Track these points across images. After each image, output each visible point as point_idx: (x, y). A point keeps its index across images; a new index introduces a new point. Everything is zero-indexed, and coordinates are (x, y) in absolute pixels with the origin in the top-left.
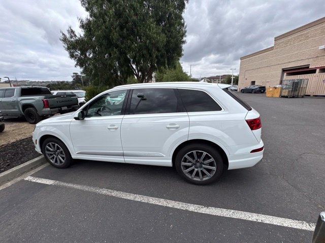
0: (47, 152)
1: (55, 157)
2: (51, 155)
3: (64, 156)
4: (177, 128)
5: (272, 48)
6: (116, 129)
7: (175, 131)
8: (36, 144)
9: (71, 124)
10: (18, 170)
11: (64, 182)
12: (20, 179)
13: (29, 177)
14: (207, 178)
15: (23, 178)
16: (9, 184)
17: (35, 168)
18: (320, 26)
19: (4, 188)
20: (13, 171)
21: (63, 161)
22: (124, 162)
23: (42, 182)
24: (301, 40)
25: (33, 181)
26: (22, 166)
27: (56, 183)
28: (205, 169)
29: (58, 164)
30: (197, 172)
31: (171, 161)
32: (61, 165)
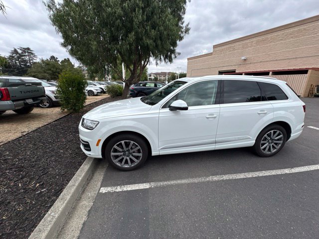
0: (112, 154)
1: (125, 158)
2: (117, 157)
3: (141, 155)
4: (265, 113)
5: (210, 54)
6: (215, 117)
7: (264, 116)
8: (97, 145)
9: (160, 116)
10: (80, 185)
11: (161, 181)
12: (91, 194)
13: (102, 188)
14: (275, 150)
15: (97, 192)
16: (86, 204)
17: (92, 178)
18: (242, 42)
19: (88, 209)
20: (78, 186)
21: (137, 161)
22: (213, 149)
23: (133, 189)
24: (230, 51)
25: (117, 191)
26: (80, 178)
27: (153, 185)
28: (275, 143)
29: (128, 166)
30: (270, 147)
31: (254, 141)
32: (133, 165)
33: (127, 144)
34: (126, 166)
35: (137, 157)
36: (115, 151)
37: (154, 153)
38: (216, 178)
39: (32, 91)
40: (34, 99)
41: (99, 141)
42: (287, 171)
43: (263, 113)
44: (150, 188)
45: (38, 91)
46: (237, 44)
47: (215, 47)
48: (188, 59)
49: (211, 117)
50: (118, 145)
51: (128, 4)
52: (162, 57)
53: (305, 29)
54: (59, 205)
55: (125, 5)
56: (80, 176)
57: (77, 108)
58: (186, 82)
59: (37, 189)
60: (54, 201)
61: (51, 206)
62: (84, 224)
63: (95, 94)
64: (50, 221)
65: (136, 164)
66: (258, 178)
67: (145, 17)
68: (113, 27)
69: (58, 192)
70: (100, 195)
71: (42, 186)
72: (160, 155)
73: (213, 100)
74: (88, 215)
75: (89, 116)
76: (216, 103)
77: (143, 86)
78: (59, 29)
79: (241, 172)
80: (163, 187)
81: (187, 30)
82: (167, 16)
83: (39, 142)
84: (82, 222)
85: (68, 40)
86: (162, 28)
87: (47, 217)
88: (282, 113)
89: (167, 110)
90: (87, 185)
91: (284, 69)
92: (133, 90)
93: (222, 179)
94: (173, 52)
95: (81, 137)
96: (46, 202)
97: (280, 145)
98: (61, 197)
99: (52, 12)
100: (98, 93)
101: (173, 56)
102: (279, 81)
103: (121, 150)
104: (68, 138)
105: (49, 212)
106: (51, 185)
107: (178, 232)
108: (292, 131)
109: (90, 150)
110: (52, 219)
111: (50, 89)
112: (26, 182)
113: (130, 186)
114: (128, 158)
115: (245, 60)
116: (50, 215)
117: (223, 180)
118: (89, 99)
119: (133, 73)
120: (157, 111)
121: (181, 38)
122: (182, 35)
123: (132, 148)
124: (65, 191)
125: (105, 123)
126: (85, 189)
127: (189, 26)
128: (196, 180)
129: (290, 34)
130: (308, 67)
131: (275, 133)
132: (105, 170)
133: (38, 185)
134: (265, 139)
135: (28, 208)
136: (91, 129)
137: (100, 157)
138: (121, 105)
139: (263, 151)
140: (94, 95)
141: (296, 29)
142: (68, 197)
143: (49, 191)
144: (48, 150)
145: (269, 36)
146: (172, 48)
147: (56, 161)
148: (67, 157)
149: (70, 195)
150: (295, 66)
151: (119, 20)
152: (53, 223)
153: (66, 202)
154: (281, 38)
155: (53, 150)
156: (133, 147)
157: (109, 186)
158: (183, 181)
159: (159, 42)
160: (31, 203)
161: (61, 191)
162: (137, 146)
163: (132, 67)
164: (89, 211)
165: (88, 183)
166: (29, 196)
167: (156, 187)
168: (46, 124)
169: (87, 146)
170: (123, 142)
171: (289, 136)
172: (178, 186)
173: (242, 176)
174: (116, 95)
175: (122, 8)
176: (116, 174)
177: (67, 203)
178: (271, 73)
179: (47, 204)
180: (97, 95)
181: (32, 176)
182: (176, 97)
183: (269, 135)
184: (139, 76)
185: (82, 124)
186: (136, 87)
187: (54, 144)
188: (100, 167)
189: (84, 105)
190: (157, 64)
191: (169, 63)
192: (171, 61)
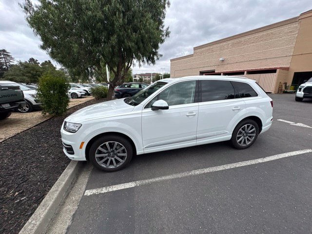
0: (97, 155)
1: (110, 159)
2: (101, 158)
3: (125, 154)
4: (239, 110)
5: (191, 56)
6: (194, 115)
7: (238, 112)
8: (81, 147)
9: (143, 115)
10: (63, 189)
11: (146, 179)
12: (75, 197)
13: (87, 191)
14: (250, 143)
15: (81, 196)
16: (71, 208)
17: (76, 182)
18: (219, 45)
19: (72, 214)
20: (61, 191)
21: (122, 161)
22: (195, 145)
23: (119, 189)
24: (209, 53)
25: (103, 192)
26: (64, 183)
27: (138, 183)
28: (249, 136)
29: (113, 167)
30: (245, 139)
31: (231, 135)
32: (118, 166)
33: (111, 145)
34: (111, 167)
35: (122, 158)
36: (100, 152)
37: (139, 152)
38: (197, 172)
39: (8, 96)
40: (12, 103)
41: (83, 143)
42: (260, 161)
43: (237, 109)
44: (135, 186)
45: (16, 95)
46: (215, 46)
47: (195, 49)
48: (171, 60)
49: (191, 115)
50: (102, 147)
51: (108, 8)
52: (145, 59)
53: (272, 33)
54: (41, 212)
55: (106, 8)
56: (63, 181)
57: (59, 112)
58: (166, 83)
59: (16, 198)
60: (35, 209)
61: (31, 214)
62: (68, 229)
63: (79, 96)
64: (31, 230)
65: (121, 164)
66: (235, 169)
67: (126, 21)
68: (95, 29)
69: (40, 199)
70: (85, 198)
71: (21, 194)
72: (144, 154)
73: (192, 98)
74: (73, 220)
75: (71, 119)
76: (195, 101)
77: (128, 87)
78: (38, 31)
79: (220, 165)
80: (149, 185)
81: (167, 34)
82: (147, 20)
83: (18, 148)
84: (66, 227)
85: (47, 43)
86: (143, 31)
87: (28, 226)
88: (254, 108)
89: (150, 110)
90: (71, 189)
91: (256, 68)
92: (118, 92)
93: (203, 172)
94: (155, 54)
95: (64, 141)
96: (26, 210)
97: (253, 138)
98: (42, 203)
99: (29, 14)
100: (82, 95)
101: (155, 58)
102: (250, 80)
103: (105, 151)
104: (50, 142)
105: (30, 221)
106: (31, 192)
107: (162, 226)
108: (263, 124)
109: (73, 153)
110: (33, 227)
111: (29, 93)
112: (3, 192)
113: (116, 186)
114: (113, 159)
115: (223, 61)
116: (30, 223)
117: (204, 174)
118: (73, 102)
119: (117, 75)
120: (140, 111)
121: (162, 41)
122: (163, 38)
123: (116, 149)
124: (47, 197)
125: (88, 125)
126: (69, 193)
127: (169, 30)
128: (179, 176)
129: (260, 38)
130: (276, 67)
131: (248, 126)
132: (89, 172)
133: (17, 193)
134: (241, 133)
135: (6, 219)
136: (73, 131)
137: (85, 159)
138: (105, 107)
139: (239, 144)
140: (78, 98)
141: (265, 33)
142: (51, 203)
143: (29, 199)
144: (28, 157)
145: (242, 39)
146: (154, 50)
147: (37, 167)
148: (49, 163)
149: (53, 200)
150: (265, 66)
151: (100, 24)
152: (34, 231)
153: (48, 208)
154: (252, 41)
155: (33, 157)
156: (118, 148)
157: (94, 188)
158: (168, 177)
159: (141, 45)
160: (9, 213)
161: (43, 197)
162: (121, 146)
163: (115, 69)
164: (74, 215)
165: (73, 187)
166: (7, 206)
167: (142, 186)
168: (25, 129)
169: (70, 150)
170: (107, 143)
171: (260, 129)
172: (163, 182)
173: (221, 168)
174: (101, 96)
175: (103, 12)
176: (101, 176)
177: (49, 210)
178: (246, 72)
179: (27, 212)
180: (81, 98)
181: (10, 185)
182: (158, 98)
183: (243, 129)
184: (123, 78)
185: (65, 128)
186: (121, 89)
187: (35, 149)
188: (85, 170)
189: (67, 108)
190: (140, 66)
191: (152, 64)
192: (153, 62)
